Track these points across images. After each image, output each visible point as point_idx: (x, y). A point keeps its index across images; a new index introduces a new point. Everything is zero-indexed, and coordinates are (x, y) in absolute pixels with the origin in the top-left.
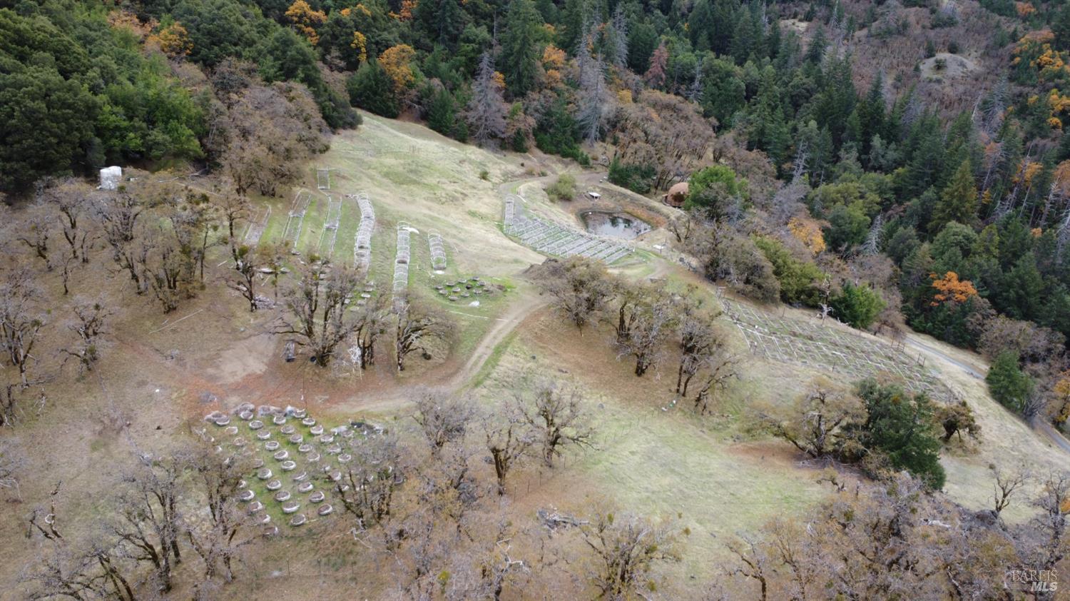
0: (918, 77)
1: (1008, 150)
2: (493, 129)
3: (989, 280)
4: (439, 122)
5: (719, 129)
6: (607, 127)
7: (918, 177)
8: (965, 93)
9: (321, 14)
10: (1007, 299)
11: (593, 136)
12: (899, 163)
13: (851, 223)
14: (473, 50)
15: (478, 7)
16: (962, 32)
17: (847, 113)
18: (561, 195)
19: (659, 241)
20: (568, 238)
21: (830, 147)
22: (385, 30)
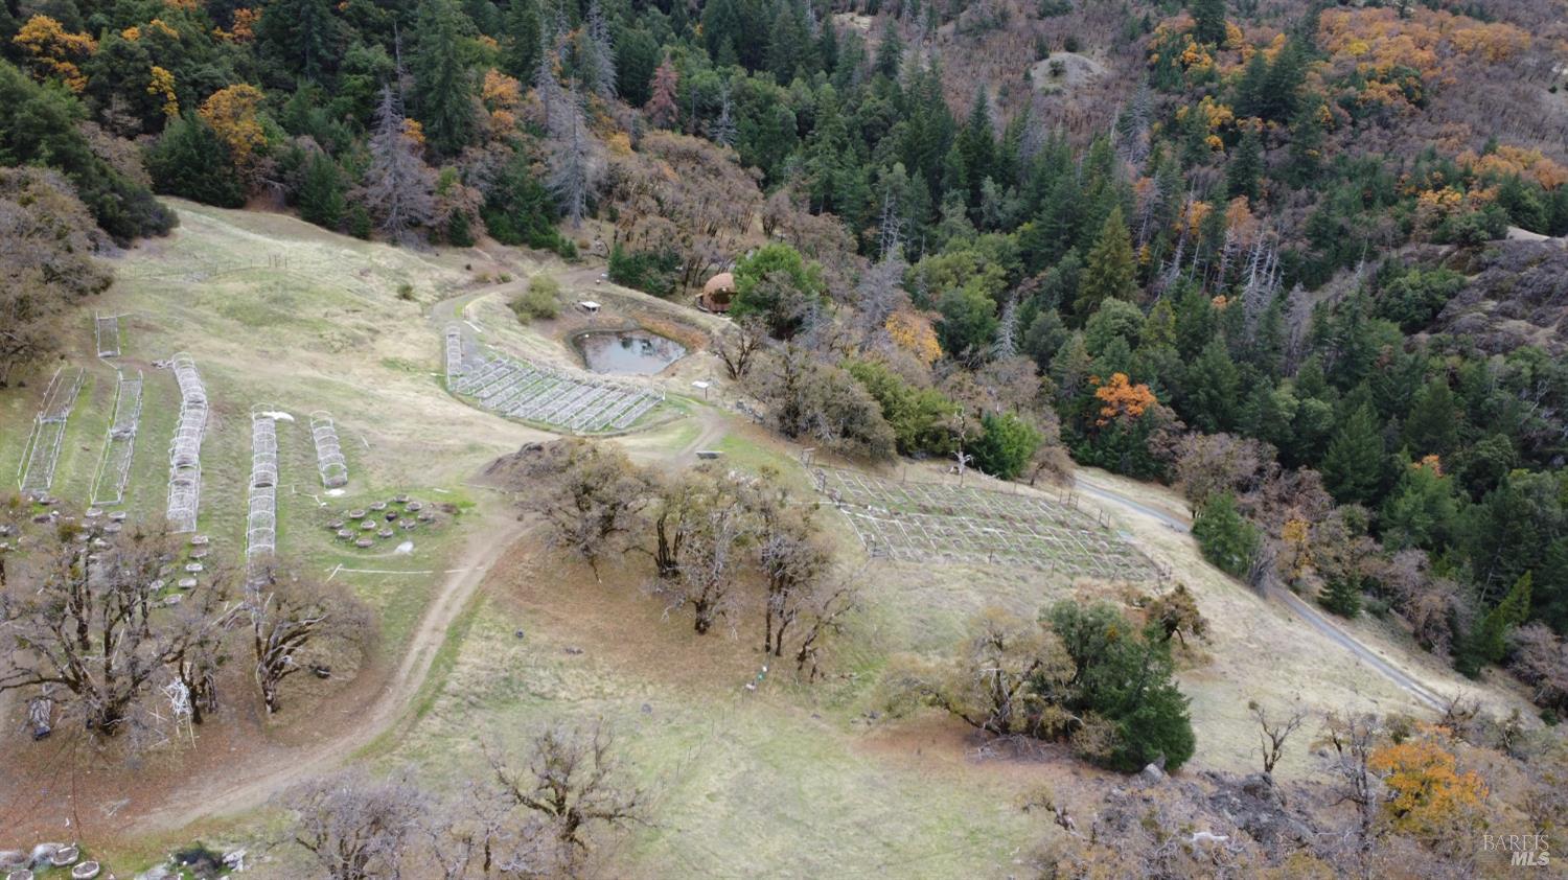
0: (1030, 88)
1: (1165, 187)
2: (413, 213)
3: (1169, 379)
4: (318, 207)
5: (767, 183)
6: (597, 195)
7: (1053, 234)
8: (1094, 107)
9: (84, 38)
10: (1196, 403)
11: (577, 211)
12: (1023, 217)
13: (970, 312)
14: (366, 85)
15: (366, 15)
16: (1079, 20)
17: (943, 148)
18: (536, 312)
19: (701, 375)
20: (556, 389)
21: (927, 200)
22: (207, 60)
